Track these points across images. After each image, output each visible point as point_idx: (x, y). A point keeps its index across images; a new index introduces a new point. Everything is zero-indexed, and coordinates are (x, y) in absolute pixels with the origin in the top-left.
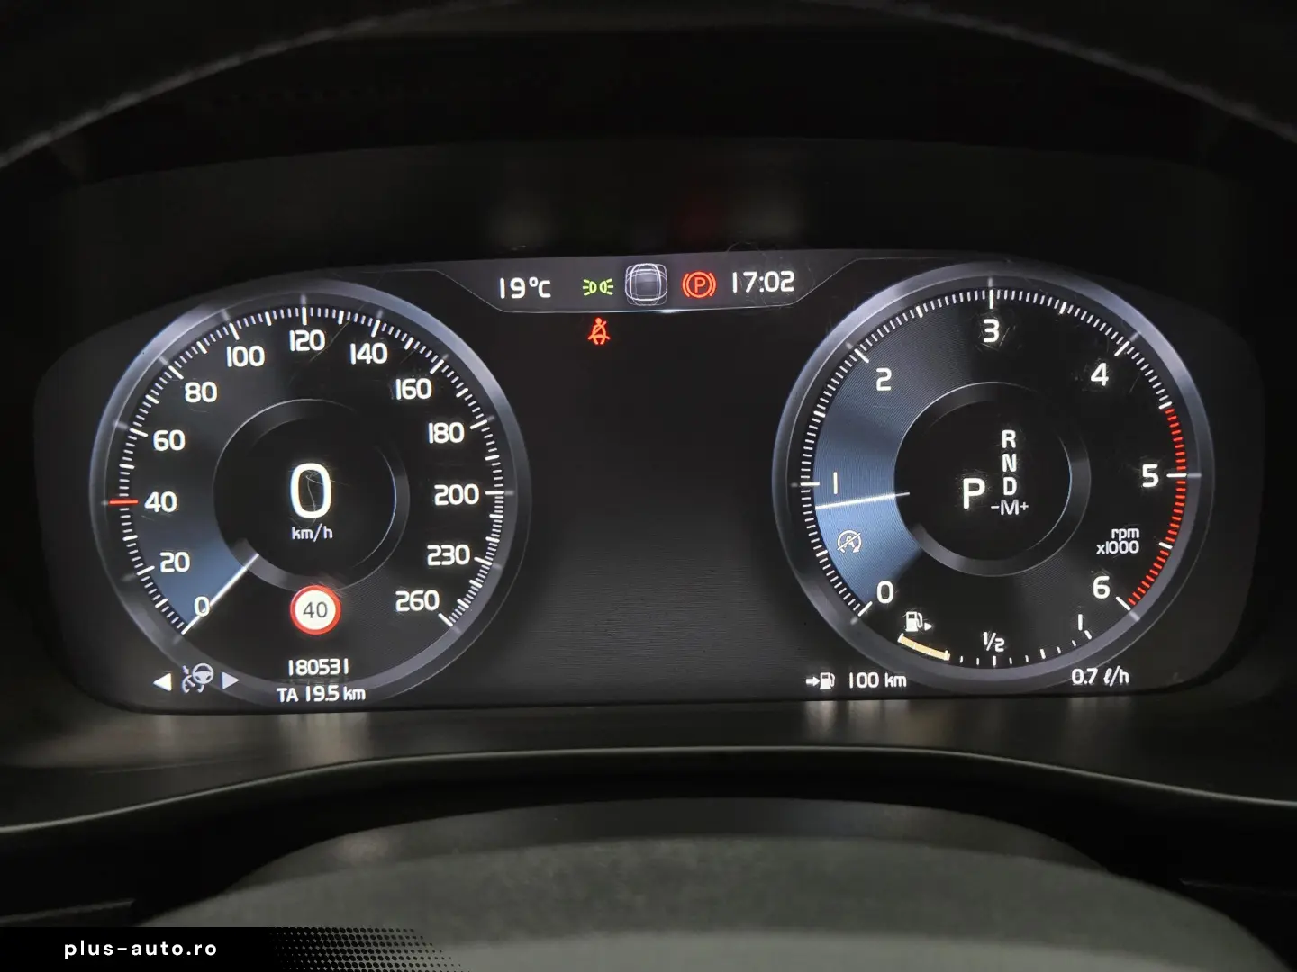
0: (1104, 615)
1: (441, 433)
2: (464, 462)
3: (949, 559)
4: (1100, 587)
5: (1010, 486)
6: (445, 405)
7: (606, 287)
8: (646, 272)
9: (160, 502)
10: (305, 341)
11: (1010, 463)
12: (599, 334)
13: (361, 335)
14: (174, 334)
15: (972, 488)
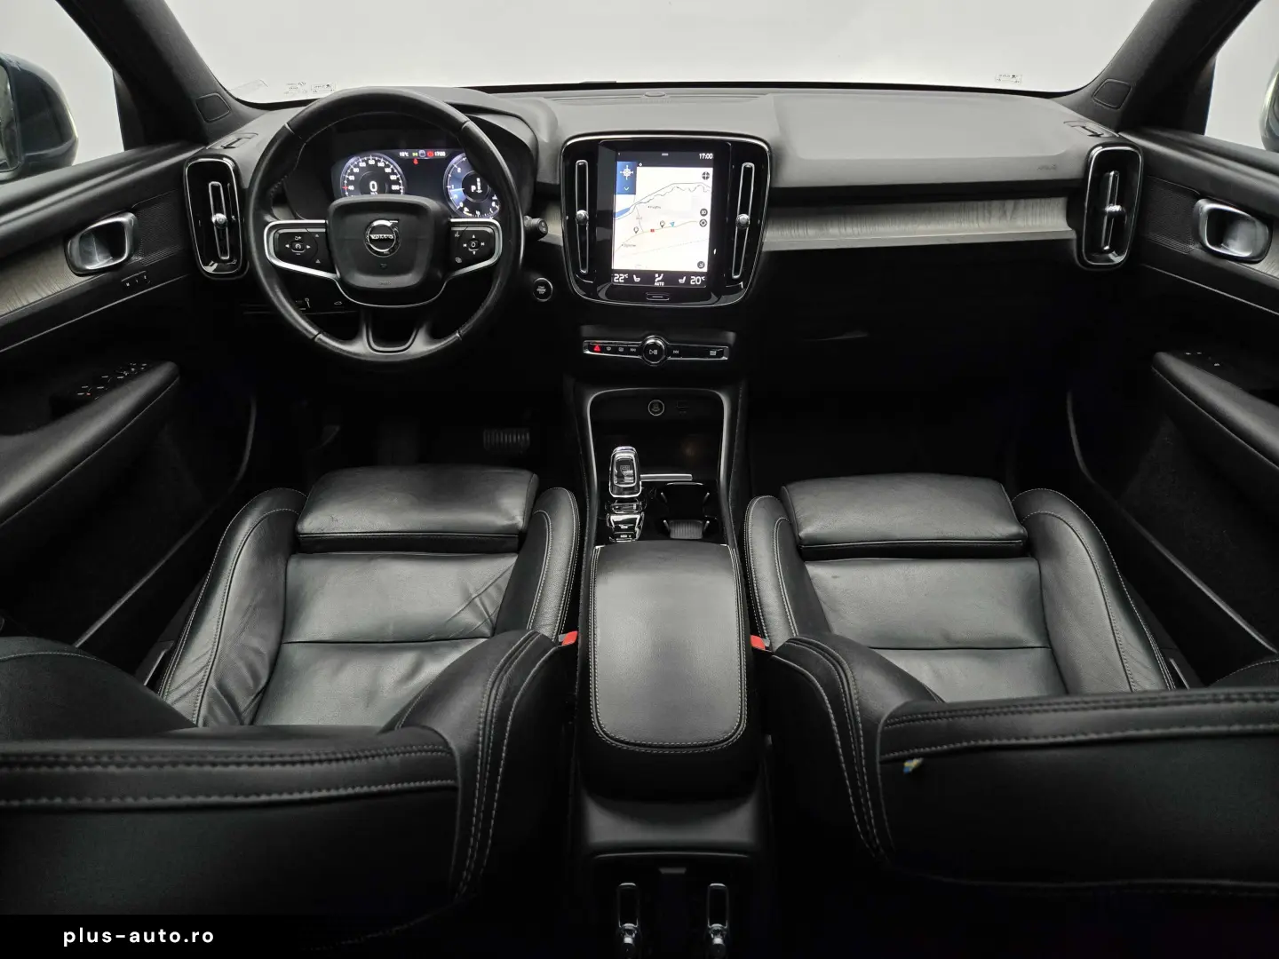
0: (494, 209)
1: (393, 177)
2: (396, 182)
3: (471, 199)
4: (493, 204)
5: (479, 188)
6: (393, 173)
7: (416, 154)
8: (421, 151)
9: (351, 188)
10: (372, 162)
11: (479, 184)
12: (416, 162)
13: (379, 161)
14: (352, 160)
15: (473, 188)
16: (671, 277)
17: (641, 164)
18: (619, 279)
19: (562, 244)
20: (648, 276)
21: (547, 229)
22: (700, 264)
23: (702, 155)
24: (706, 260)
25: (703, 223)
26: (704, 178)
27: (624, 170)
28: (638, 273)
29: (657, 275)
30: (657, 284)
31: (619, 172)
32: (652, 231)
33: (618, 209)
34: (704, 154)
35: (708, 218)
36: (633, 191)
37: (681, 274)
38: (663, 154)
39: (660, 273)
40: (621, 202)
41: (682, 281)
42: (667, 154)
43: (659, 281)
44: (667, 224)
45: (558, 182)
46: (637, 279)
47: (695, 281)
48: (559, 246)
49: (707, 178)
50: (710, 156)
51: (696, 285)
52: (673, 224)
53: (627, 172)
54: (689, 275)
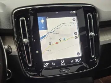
16: (67, 61)
17: (48, 18)
18: (45, 65)
19: (17, 54)
20: (58, 62)
21: (12, 50)
22: (78, 53)
23: (71, 12)
24: (80, 52)
25: (76, 38)
26: (73, 20)
27: (41, 20)
28: (54, 61)
29: (62, 61)
30: (62, 65)
31: (39, 21)
32: (57, 43)
33: (41, 36)
34: (72, 12)
35: (78, 35)
36: (46, 28)
37: (71, 59)
38: (56, 13)
39: (63, 60)
40: (42, 33)
41: (72, 61)
42: (57, 13)
43: (63, 63)
44: (62, 40)
45: (12, 28)
46: (53, 64)
47: (77, 61)
48: (16, 56)
49: (75, 20)
50: (74, 12)
51: (78, 62)
52: (64, 39)
53: (43, 21)
54: (74, 59)
